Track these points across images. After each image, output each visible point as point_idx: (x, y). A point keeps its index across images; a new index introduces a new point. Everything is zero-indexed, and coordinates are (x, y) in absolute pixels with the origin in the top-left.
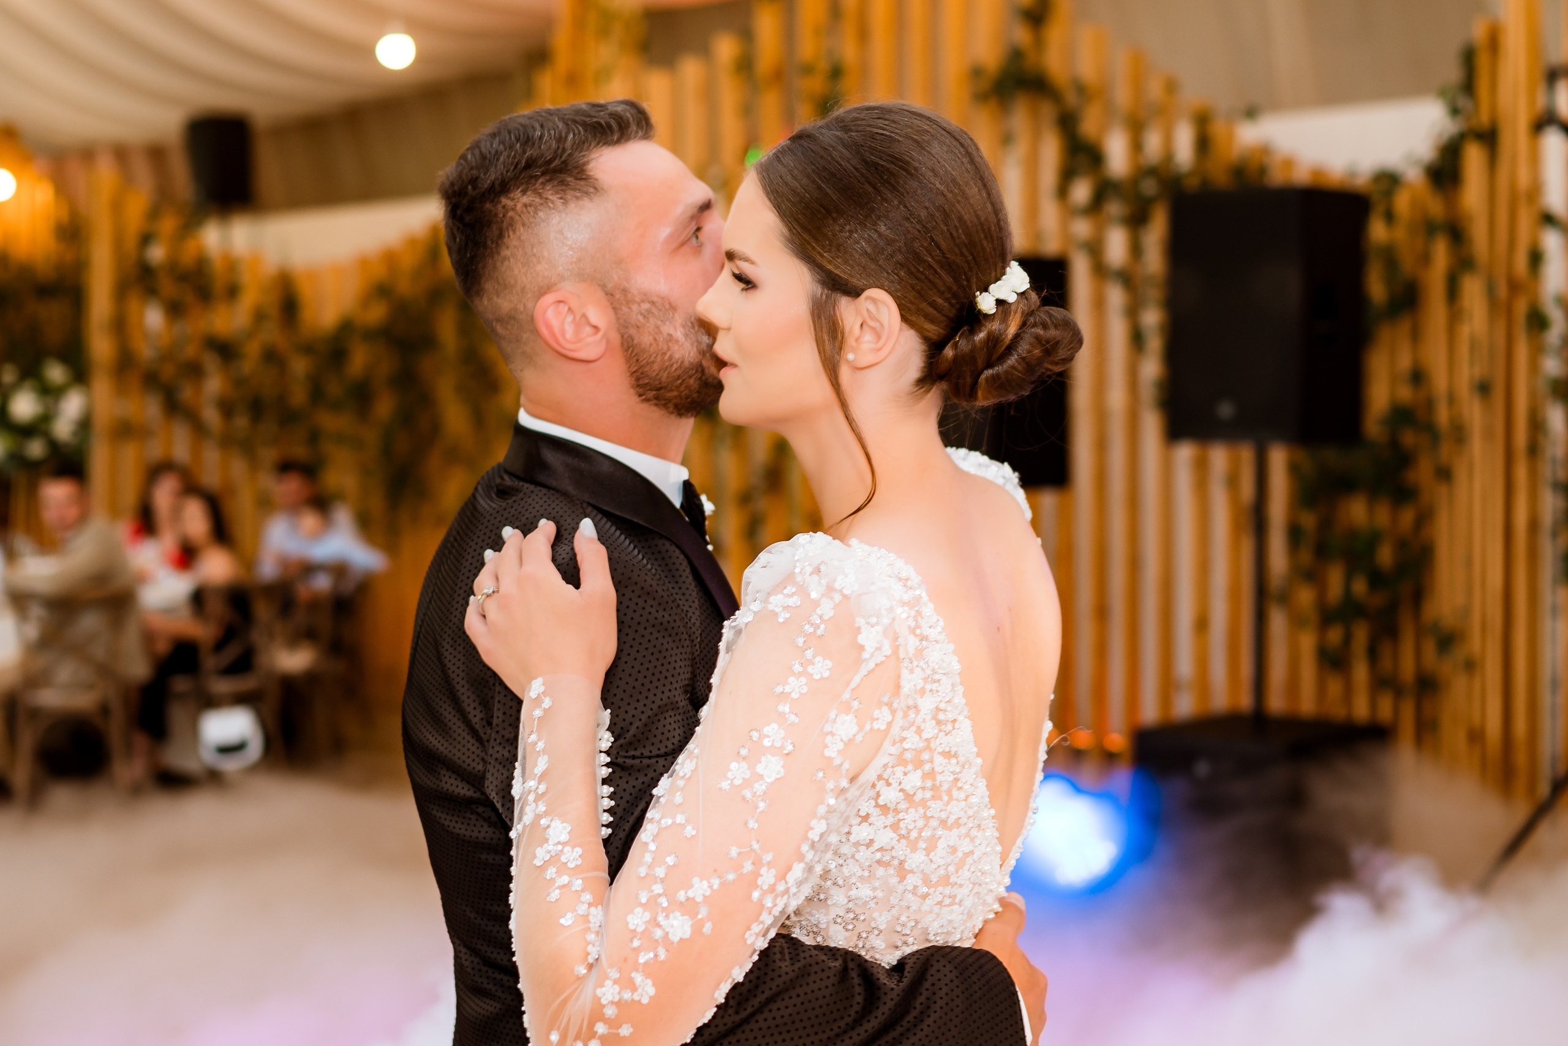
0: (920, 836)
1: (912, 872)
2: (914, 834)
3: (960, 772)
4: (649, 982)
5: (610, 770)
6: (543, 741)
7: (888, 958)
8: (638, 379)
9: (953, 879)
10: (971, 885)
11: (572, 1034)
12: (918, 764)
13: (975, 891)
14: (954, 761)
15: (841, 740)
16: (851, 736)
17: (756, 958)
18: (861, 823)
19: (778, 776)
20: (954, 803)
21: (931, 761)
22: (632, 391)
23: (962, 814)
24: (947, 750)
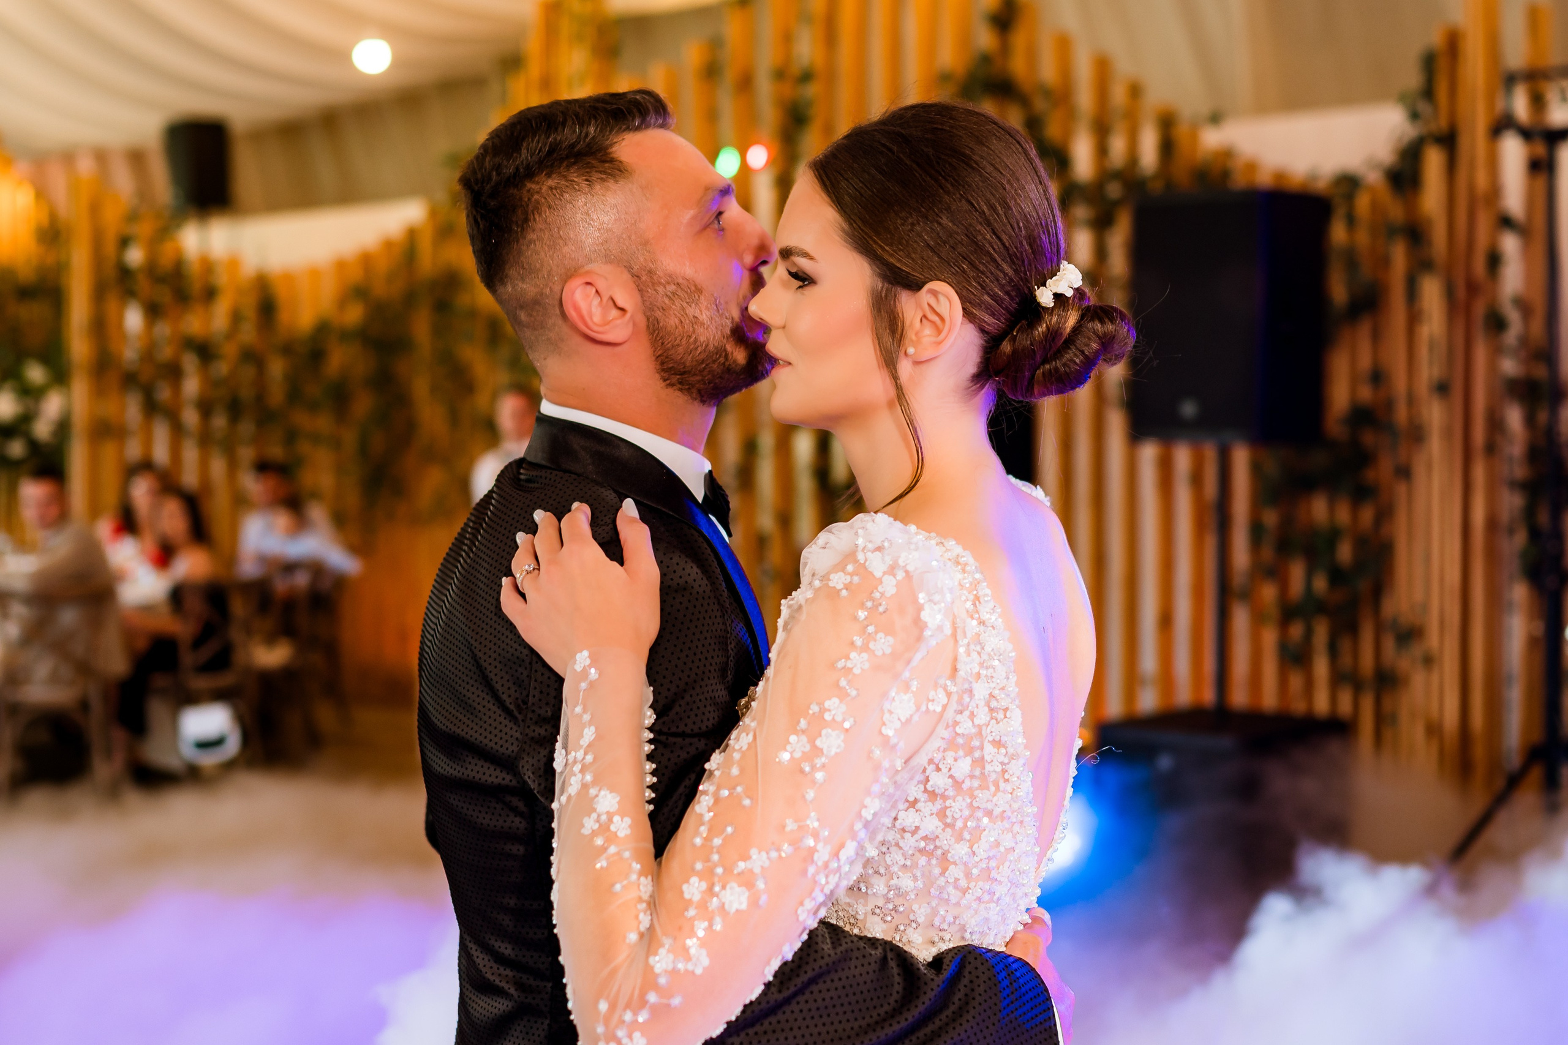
0: (965, 826)
1: (955, 863)
2: (959, 824)
3: (1008, 763)
4: (704, 952)
5: (653, 747)
6: (589, 713)
7: (923, 953)
8: (662, 363)
11: (622, 1003)
12: (970, 751)
13: (1012, 891)
14: (1003, 751)
15: (899, 719)
16: (908, 716)
17: (805, 937)
18: (908, 808)
19: (838, 751)
20: (1000, 794)
21: (982, 748)
22: (657, 376)
23: (1007, 808)
24: (997, 738)
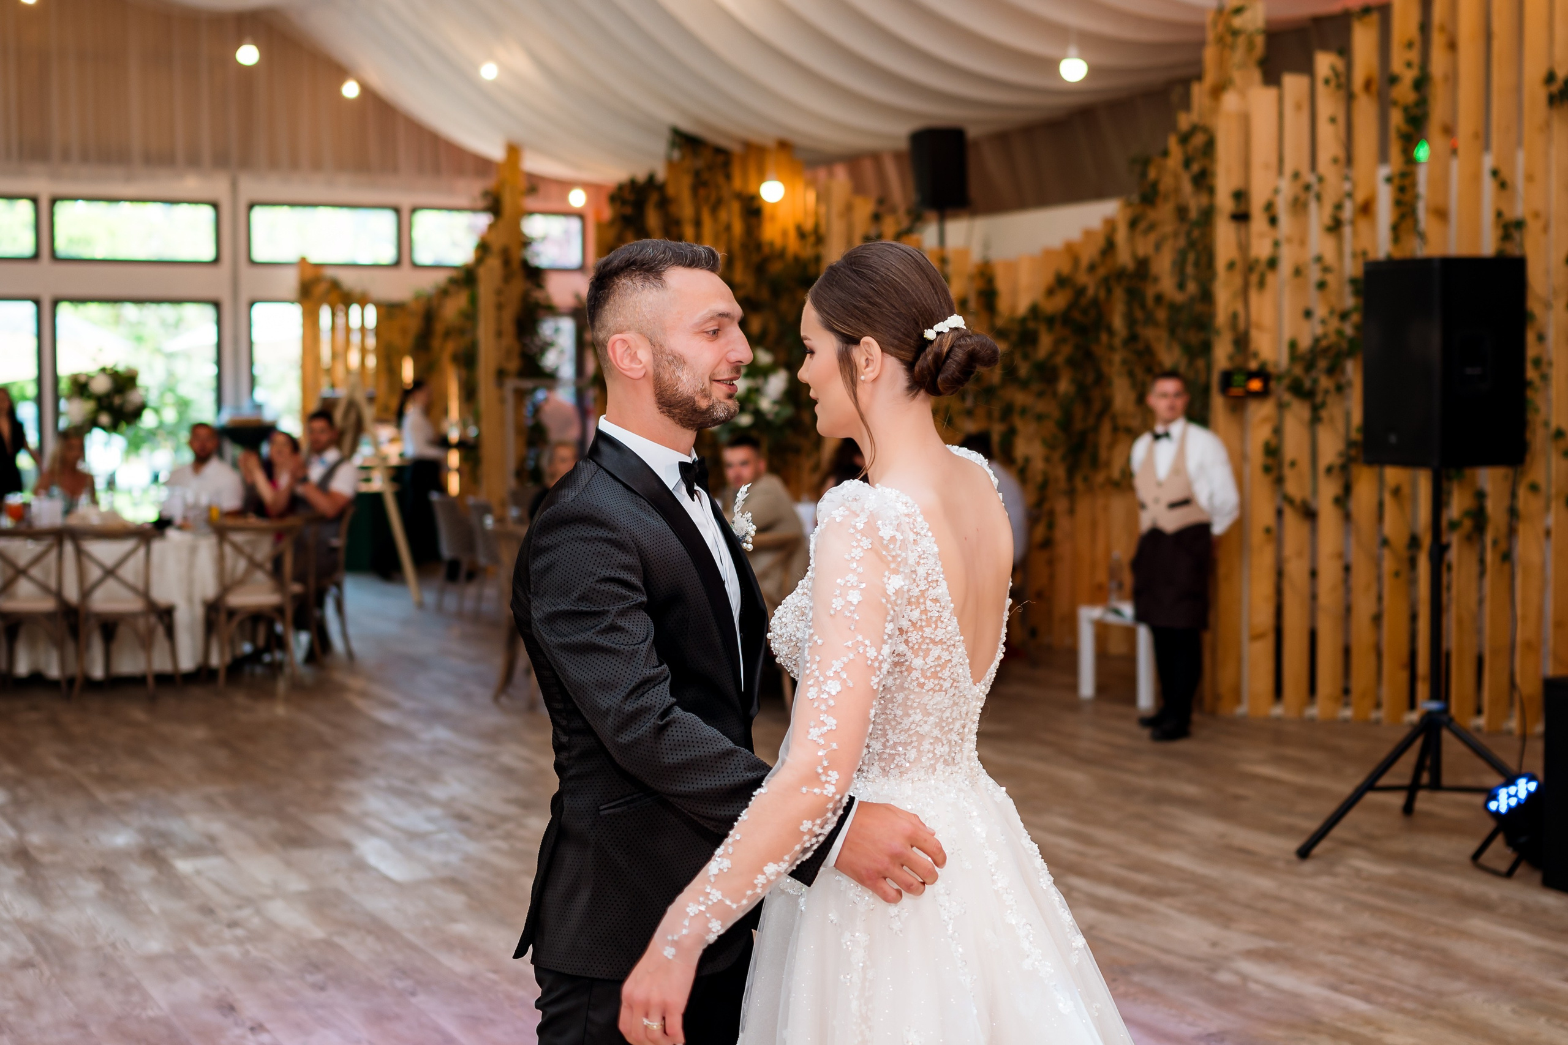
0: (920, 647)
1: (915, 669)
2: (916, 647)
3: (942, 612)
8: (659, 399)
9: (940, 675)
10: (952, 681)
14: (938, 604)
20: (939, 629)
21: (924, 603)
22: (655, 405)
24: (934, 598)
